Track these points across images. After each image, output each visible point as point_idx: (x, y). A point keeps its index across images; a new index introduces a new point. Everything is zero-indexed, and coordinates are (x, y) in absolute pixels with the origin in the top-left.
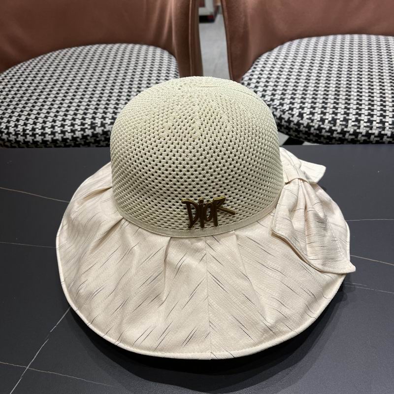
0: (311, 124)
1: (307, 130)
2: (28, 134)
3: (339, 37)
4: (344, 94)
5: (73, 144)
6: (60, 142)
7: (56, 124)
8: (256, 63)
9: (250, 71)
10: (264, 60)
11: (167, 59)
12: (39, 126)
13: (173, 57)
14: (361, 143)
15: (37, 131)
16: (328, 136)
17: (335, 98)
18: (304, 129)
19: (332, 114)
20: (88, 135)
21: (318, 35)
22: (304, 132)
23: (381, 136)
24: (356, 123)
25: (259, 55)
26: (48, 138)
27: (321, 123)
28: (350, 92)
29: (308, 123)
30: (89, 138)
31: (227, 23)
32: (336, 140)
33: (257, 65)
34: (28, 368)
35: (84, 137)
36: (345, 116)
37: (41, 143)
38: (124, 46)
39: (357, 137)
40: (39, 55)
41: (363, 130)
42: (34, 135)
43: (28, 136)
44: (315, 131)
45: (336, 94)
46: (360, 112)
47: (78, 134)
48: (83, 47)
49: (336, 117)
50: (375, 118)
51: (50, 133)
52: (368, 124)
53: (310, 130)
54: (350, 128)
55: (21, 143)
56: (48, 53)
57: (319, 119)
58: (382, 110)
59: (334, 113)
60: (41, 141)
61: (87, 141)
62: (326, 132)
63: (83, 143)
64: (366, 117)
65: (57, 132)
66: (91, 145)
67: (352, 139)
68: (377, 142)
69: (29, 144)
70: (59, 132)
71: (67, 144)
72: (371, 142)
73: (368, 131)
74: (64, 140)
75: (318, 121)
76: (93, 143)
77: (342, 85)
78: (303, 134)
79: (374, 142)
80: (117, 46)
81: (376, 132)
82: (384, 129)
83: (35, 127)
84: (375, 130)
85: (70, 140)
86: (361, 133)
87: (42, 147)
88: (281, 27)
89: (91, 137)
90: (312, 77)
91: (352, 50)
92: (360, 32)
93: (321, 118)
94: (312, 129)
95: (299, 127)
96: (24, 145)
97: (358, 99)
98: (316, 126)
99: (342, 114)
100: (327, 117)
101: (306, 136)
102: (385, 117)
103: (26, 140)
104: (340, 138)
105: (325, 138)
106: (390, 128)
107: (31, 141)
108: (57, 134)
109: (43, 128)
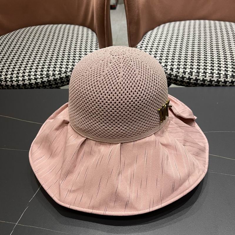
0: (178, 75)
1: (175, 78)
3: (192, 21)
4: (197, 56)
5: (36, 87)
6: (28, 85)
8: (145, 37)
9: (141, 42)
10: (149, 35)
11: (91, 34)
13: (94, 33)
14: (207, 86)
16: (188, 82)
17: (192, 59)
18: (174, 78)
19: (190, 69)
20: (45, 81)
21: (180, 20)
22: (173, 79)
23: (218, 82)
24: (204, 74)
25: (146, 33)
26: (21, 83)
27: (183, 74)
28: (200, 55)
29: (176, 74)
30: (45, 83)
31: (127, 14)
32: (192, 84)
33: (145, 38)
34: (17, 224)
35: (43, 82)
36: (198, 70)
37: (16, 86)
38: (64, 25)
39: (204, 82)
40: (12, 31)
41: (208, 78)
42: (12, 81)
43: (8, 82)
44: (180, 79)
45: (192, 57)
46: (206, 68)
47: (39, 81)
48: (39, 26)
49: (192, 71)
50: (215, 71)
52: (211, 75)
53: (177, 78)
54: (200, 77)
55: (4, 86)
56: (18, 29)
57: (182, 72)
58: (218, 66)
59: (191, 68)
61: (45, 85)
62: (187, 79)
63: (42, 86)
64: (210, 71)
66: (47, 87)
67: (202, 84)
68: (216, 86)
69: (9, 86)
71: (32, 86)
72: (212, 85)
73: (211, 79)
74: (31, 84)
75: (182, 73)
76: (48, 86)
77: (195, 51)
78: (173, 80)
79: (214, 85)
80: (60, 25)
81: (215, 79)
82: (220, 77)
84: (215, 78)
85: (34, 84)
86: (207, 80)
87: (17, 89)
88: (159, 15)
89: (47, 82)
90: (177, 46)
91: (200, 30)
92: (204, 18)
93: (184, 71)
94: (179, 77)
95: (171, 76)
96: (6, 88)
97: (205, 60)
98: (181, 76)
99: (196, 69)
100: (187, 71)
101: (175, 82)
102: (220, 70)
104: (194, 83)
105: (186, 83)
106: (223, 77)
107: (10, 85)
108: (26, 81)
109: (17, 77)
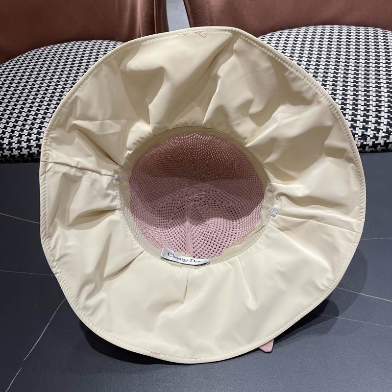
2: (5, 148)
7: (32, 138)
12: (15, 140)
15: (14, 145)
26: (25, 152)
38: (99, 41)
42: (11, 149)
48: (58, 45)
51: (26, 147)
56: (24, 53)
60: (18, 155)
65: (33, 146)
70: (35, 146)
80: (93, 41)
83: (11, 141)
87: (20, 162)
88: (253, 22)
103: (4, 154)
108: (33, 148)
109: (19, 142)
